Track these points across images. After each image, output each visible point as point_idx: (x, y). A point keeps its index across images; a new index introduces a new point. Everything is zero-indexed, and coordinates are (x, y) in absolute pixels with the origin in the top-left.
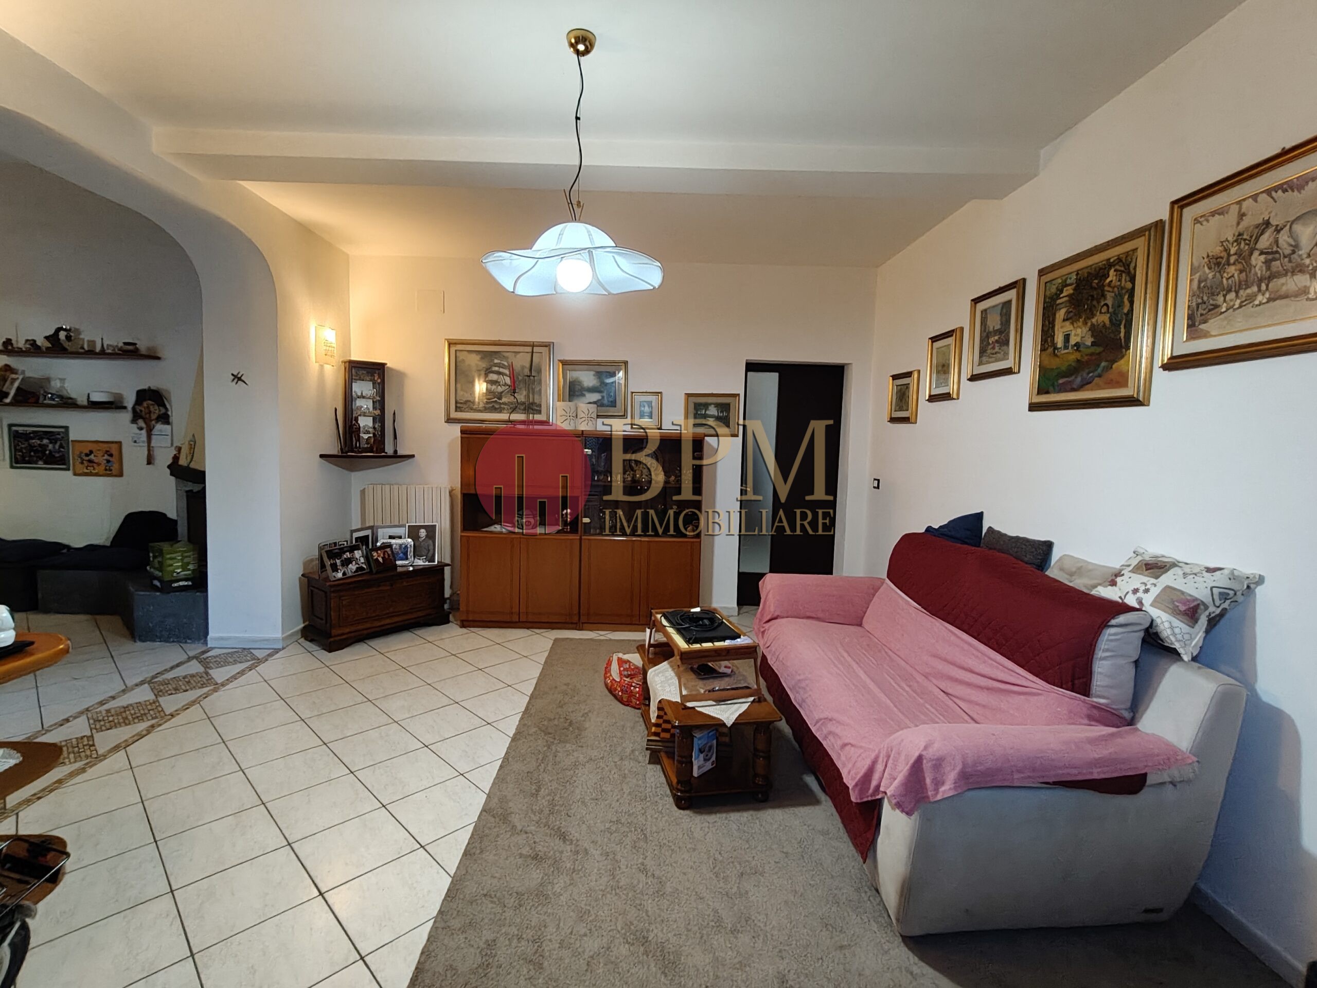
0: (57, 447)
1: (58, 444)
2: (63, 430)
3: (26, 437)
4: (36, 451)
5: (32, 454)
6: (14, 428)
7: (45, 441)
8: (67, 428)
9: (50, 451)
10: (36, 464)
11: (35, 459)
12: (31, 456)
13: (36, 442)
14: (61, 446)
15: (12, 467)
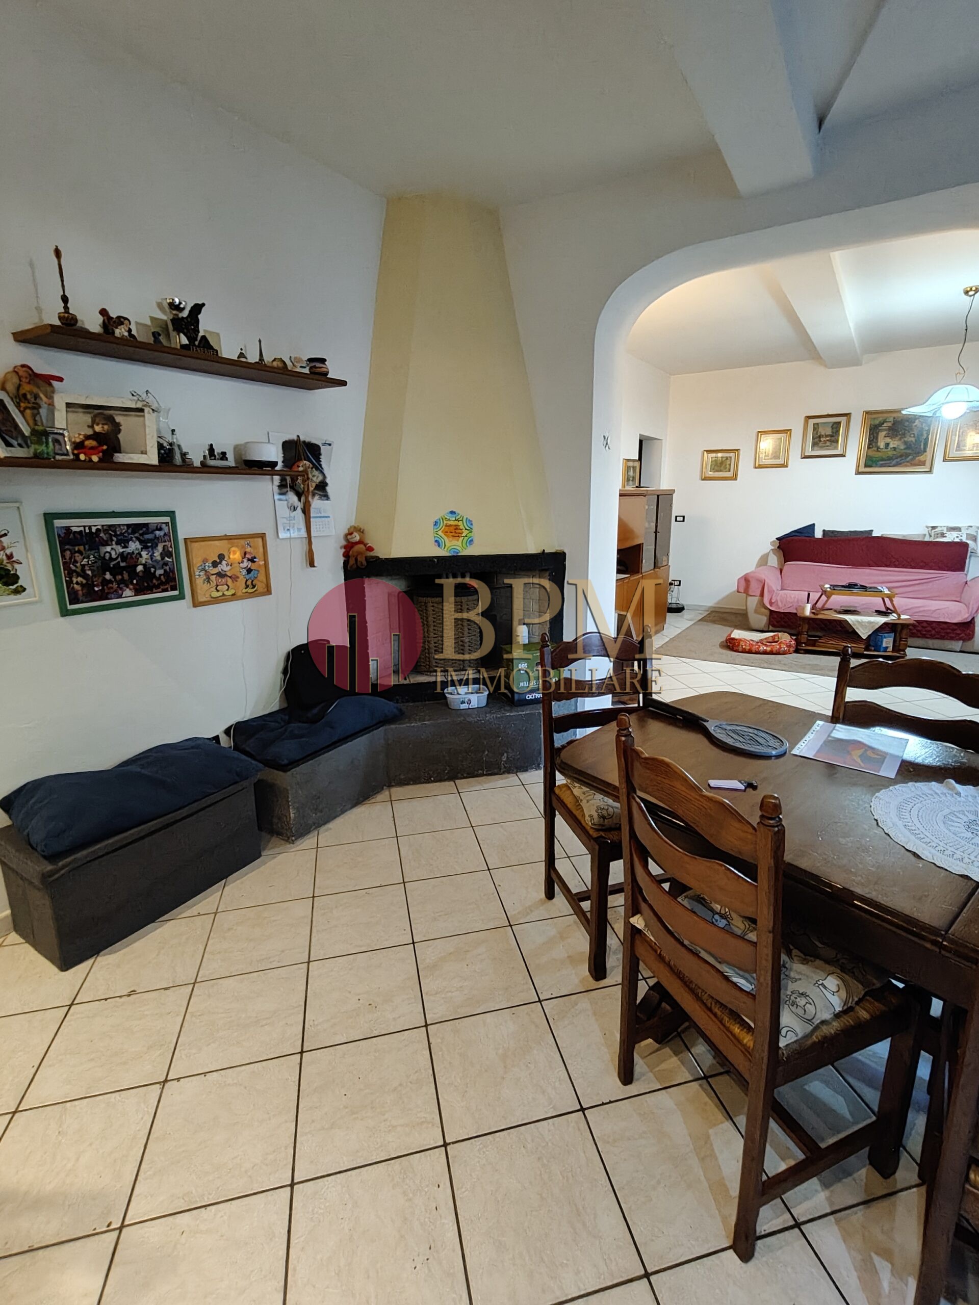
0: (157, 555)
1: (160, 548)
2: (167, 519)
3: (92, 540)
4: (117, 570)
5: (108, 576)
6: (58, 523)
7: (134, 546)
8: (171, 514)
9: (145, 565)
10: (120, 597)
11: (115, 586)
12: (105, 582)
13: (112, 550)
14: (166, 553)
15: (65, 613)
